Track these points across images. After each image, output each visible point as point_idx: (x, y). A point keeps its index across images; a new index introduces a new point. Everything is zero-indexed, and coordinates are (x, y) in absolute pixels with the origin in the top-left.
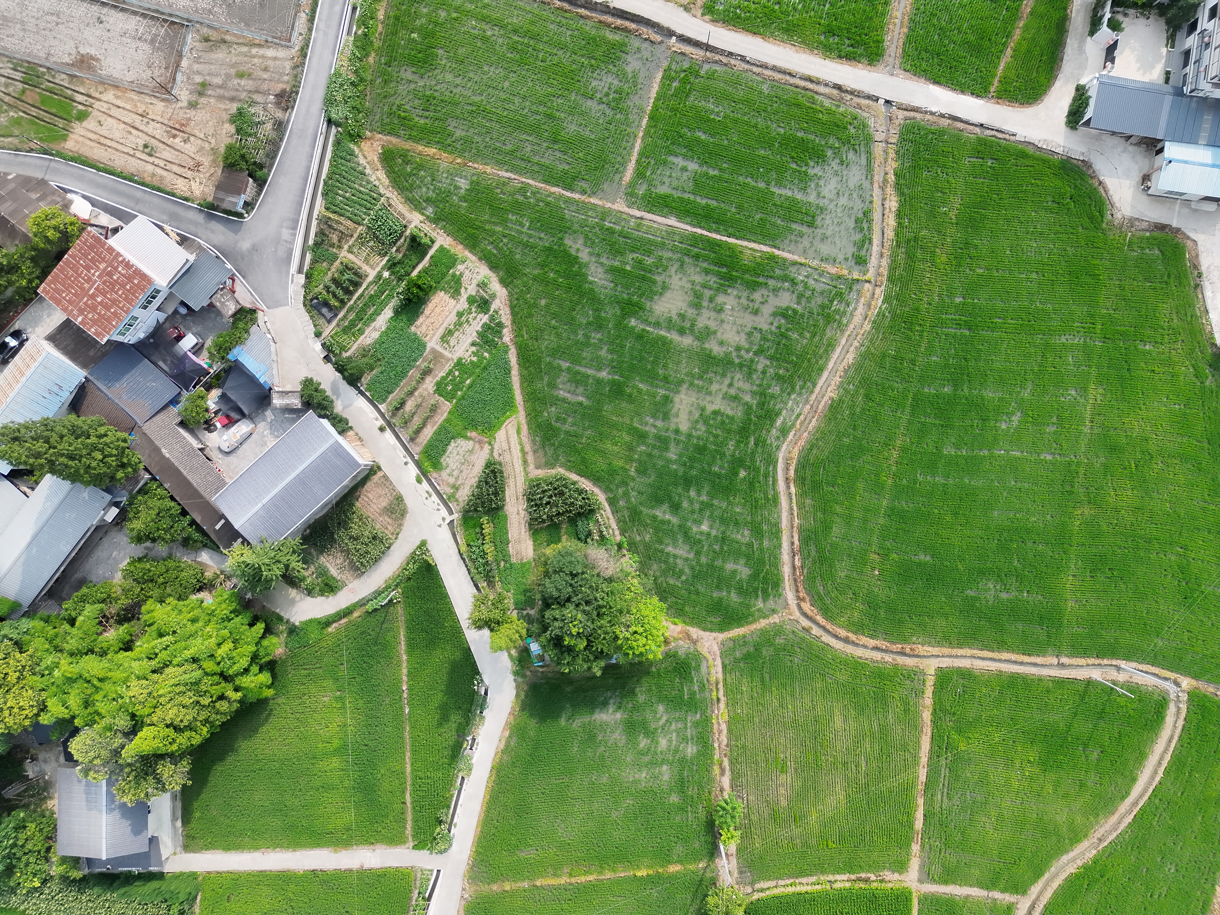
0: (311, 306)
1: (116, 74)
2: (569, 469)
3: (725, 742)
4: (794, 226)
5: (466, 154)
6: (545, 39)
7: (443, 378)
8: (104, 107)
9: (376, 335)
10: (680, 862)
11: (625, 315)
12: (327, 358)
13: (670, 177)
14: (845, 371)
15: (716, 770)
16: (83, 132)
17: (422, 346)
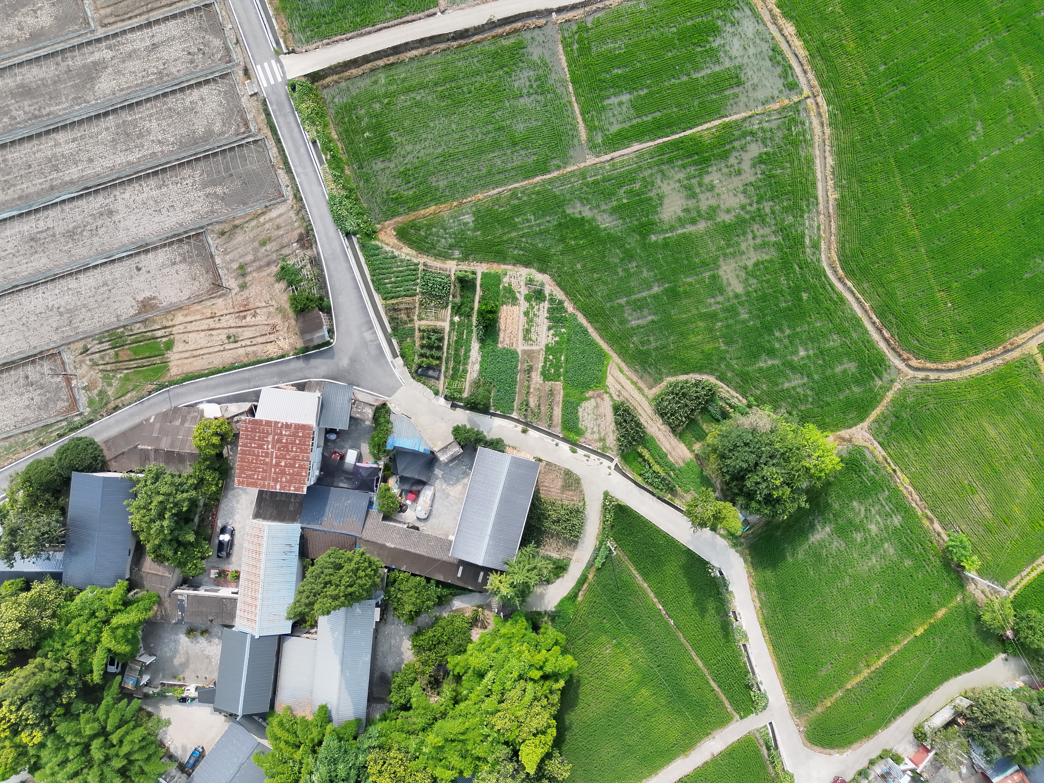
0: (419, 375)
1: (174, 300)
2: (675, 374)
3: (918, 499)
4: (727, 93)
5: (457, 196)
6: (461, 75)
7: (544, 367)
8: (181, 328)
9: (477, 367)
10: (943, 606)
11: (644, 236)
12: (454, 406)
13: (614, 116)
14: (833, 173)
15: (926, 523)
16: (177, 356)
17: (514, 354)
